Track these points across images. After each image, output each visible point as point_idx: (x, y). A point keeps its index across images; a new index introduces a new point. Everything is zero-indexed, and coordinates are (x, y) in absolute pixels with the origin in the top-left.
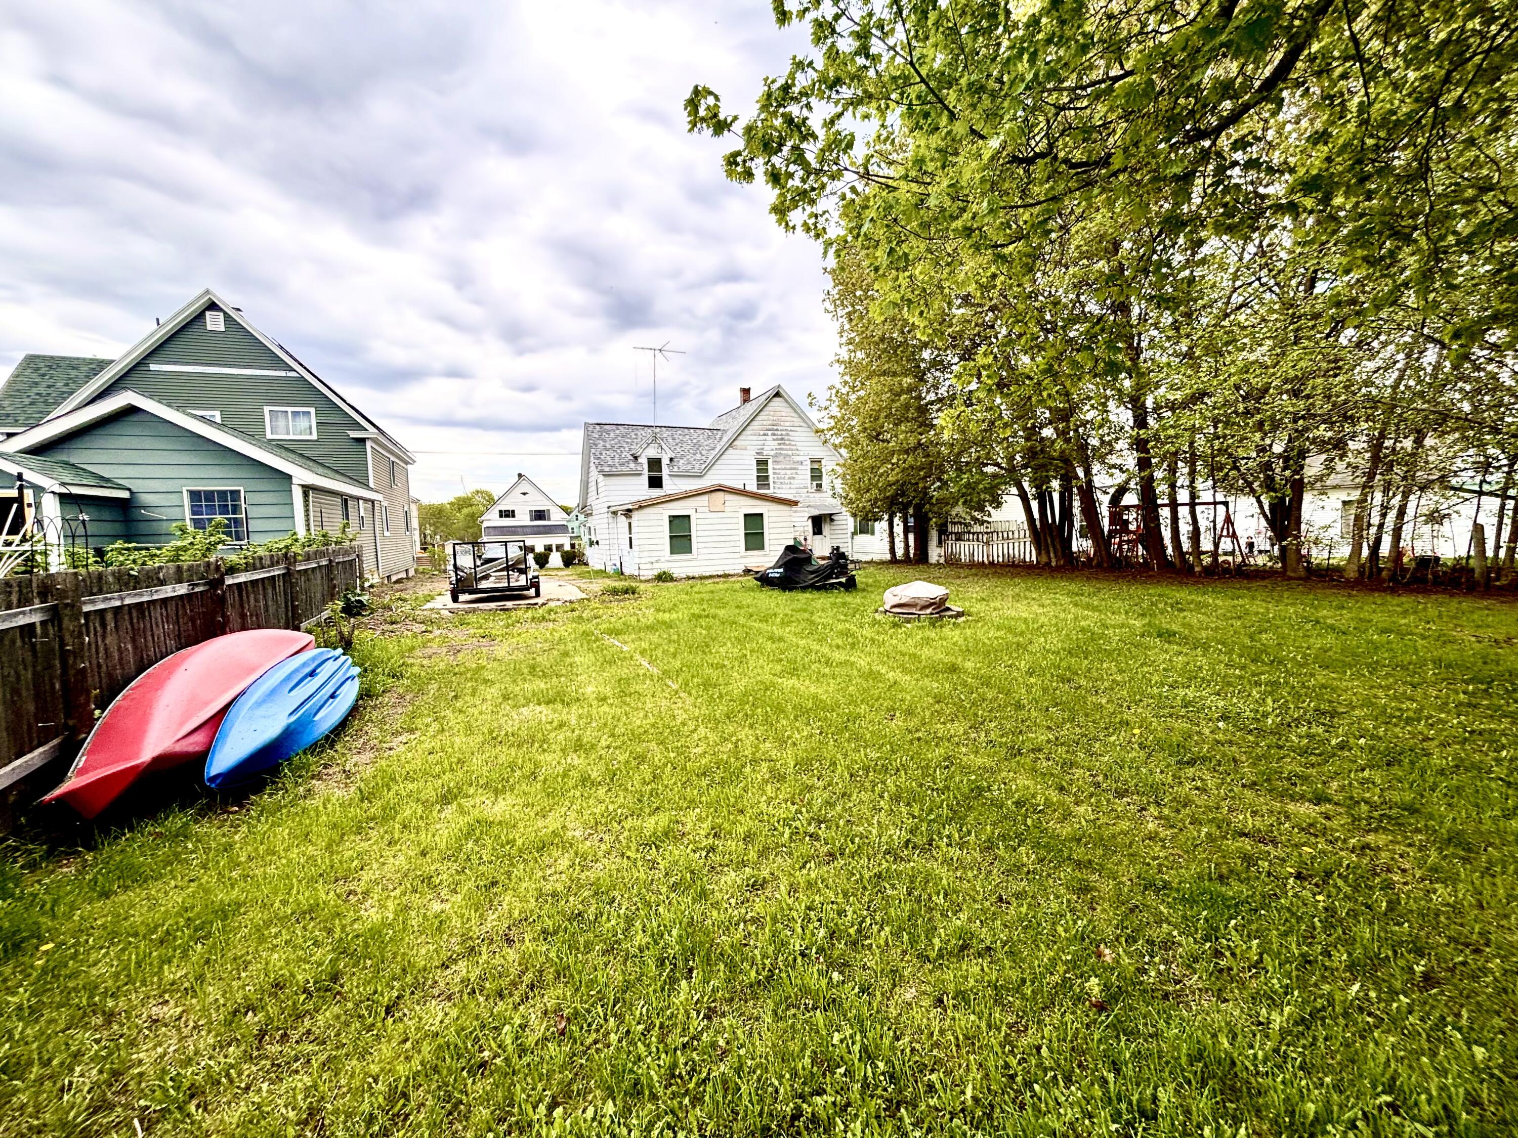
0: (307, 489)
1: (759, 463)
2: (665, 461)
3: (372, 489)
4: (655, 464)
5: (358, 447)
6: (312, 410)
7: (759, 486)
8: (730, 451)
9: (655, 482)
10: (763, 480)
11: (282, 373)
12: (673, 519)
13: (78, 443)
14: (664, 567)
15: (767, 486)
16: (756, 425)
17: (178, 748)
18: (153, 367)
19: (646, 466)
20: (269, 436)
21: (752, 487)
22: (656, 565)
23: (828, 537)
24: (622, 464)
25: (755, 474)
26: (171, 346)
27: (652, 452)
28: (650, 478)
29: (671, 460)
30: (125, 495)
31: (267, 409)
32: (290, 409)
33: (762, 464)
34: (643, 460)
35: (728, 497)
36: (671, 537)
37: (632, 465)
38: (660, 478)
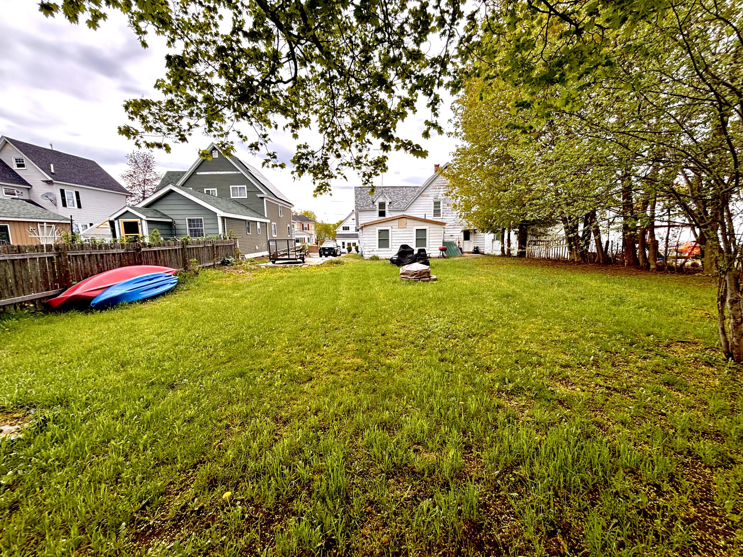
0: (223, 218)
1: (435, 203)
2: (387, 204)
3: (266, 218)
4: (382, 205)
5: (261, 200)
6: (245, 186)
7: (435, 215)
8: (421, 198)
9: (382, 214)
10: (437, 212)
11: (235, 172)
12: (380, 231)
13: (158, 203)
14: (375, 253)
15: (439, 215)
16: (434, 184)
17: (83, 294)
18: (198, 173)
19: (378, 207)
20: (232, 197)
21: (430, 217)
22: (372, 253)
23: (473, 241)
24: (366, 206)
25: (433, 209)
26: (202, 166)
27: (381, 200)
28: (380, 212)
29: (390, 203)
30: (170, 220)
31: (231, 187)
32: (238, 186)
33: (437, 204)
34: (377, 204)
35: (408, 221)
36: (379, 240)
37: (371, 206)
38: (384, 212)
